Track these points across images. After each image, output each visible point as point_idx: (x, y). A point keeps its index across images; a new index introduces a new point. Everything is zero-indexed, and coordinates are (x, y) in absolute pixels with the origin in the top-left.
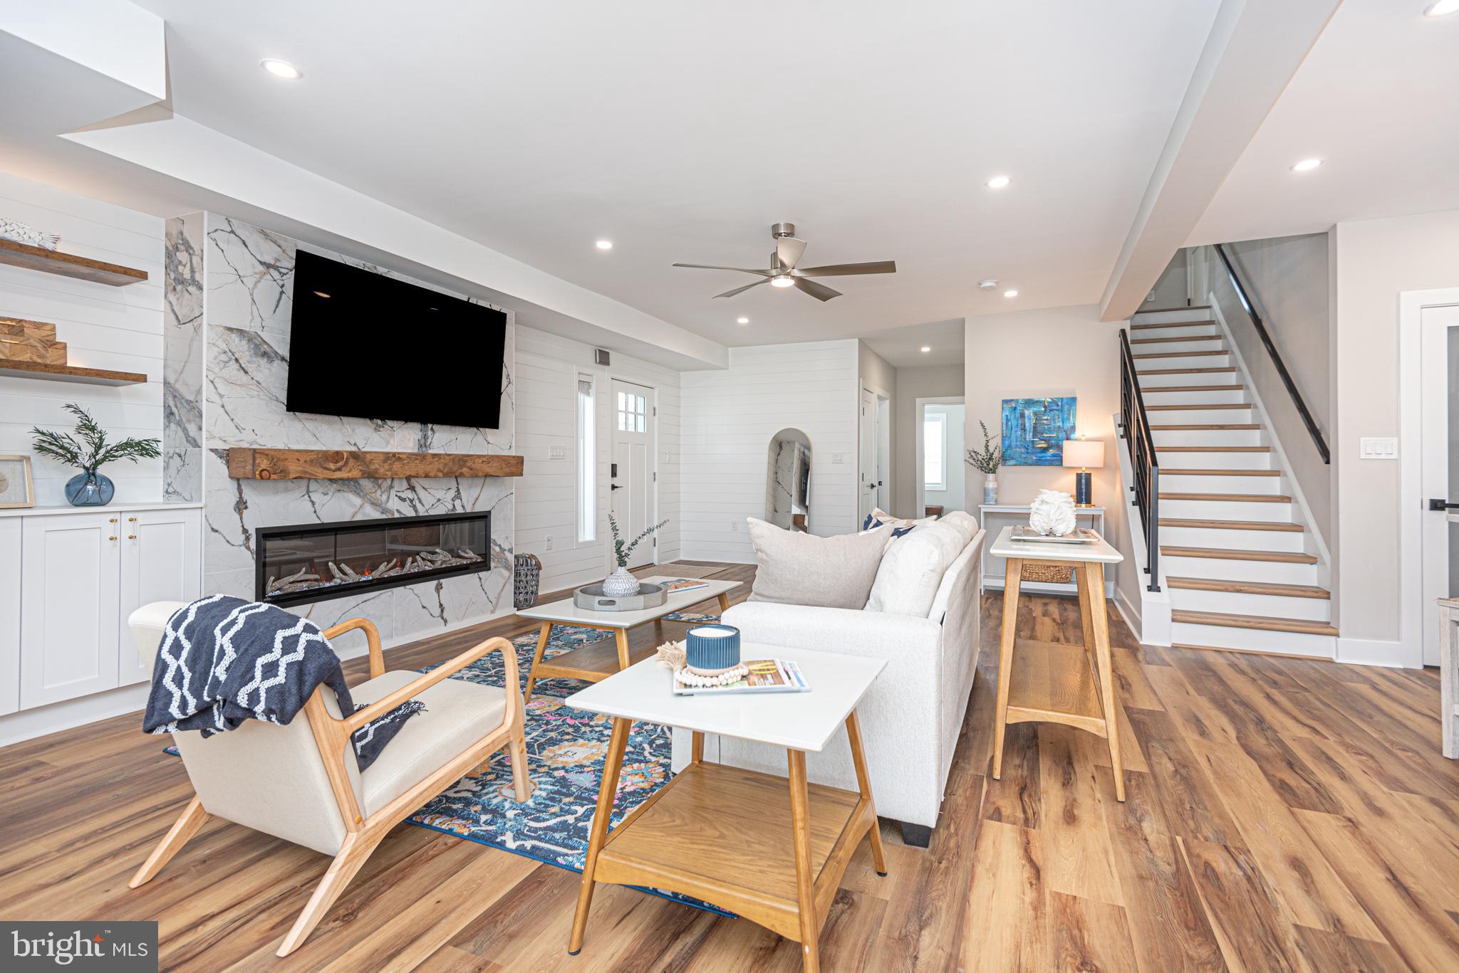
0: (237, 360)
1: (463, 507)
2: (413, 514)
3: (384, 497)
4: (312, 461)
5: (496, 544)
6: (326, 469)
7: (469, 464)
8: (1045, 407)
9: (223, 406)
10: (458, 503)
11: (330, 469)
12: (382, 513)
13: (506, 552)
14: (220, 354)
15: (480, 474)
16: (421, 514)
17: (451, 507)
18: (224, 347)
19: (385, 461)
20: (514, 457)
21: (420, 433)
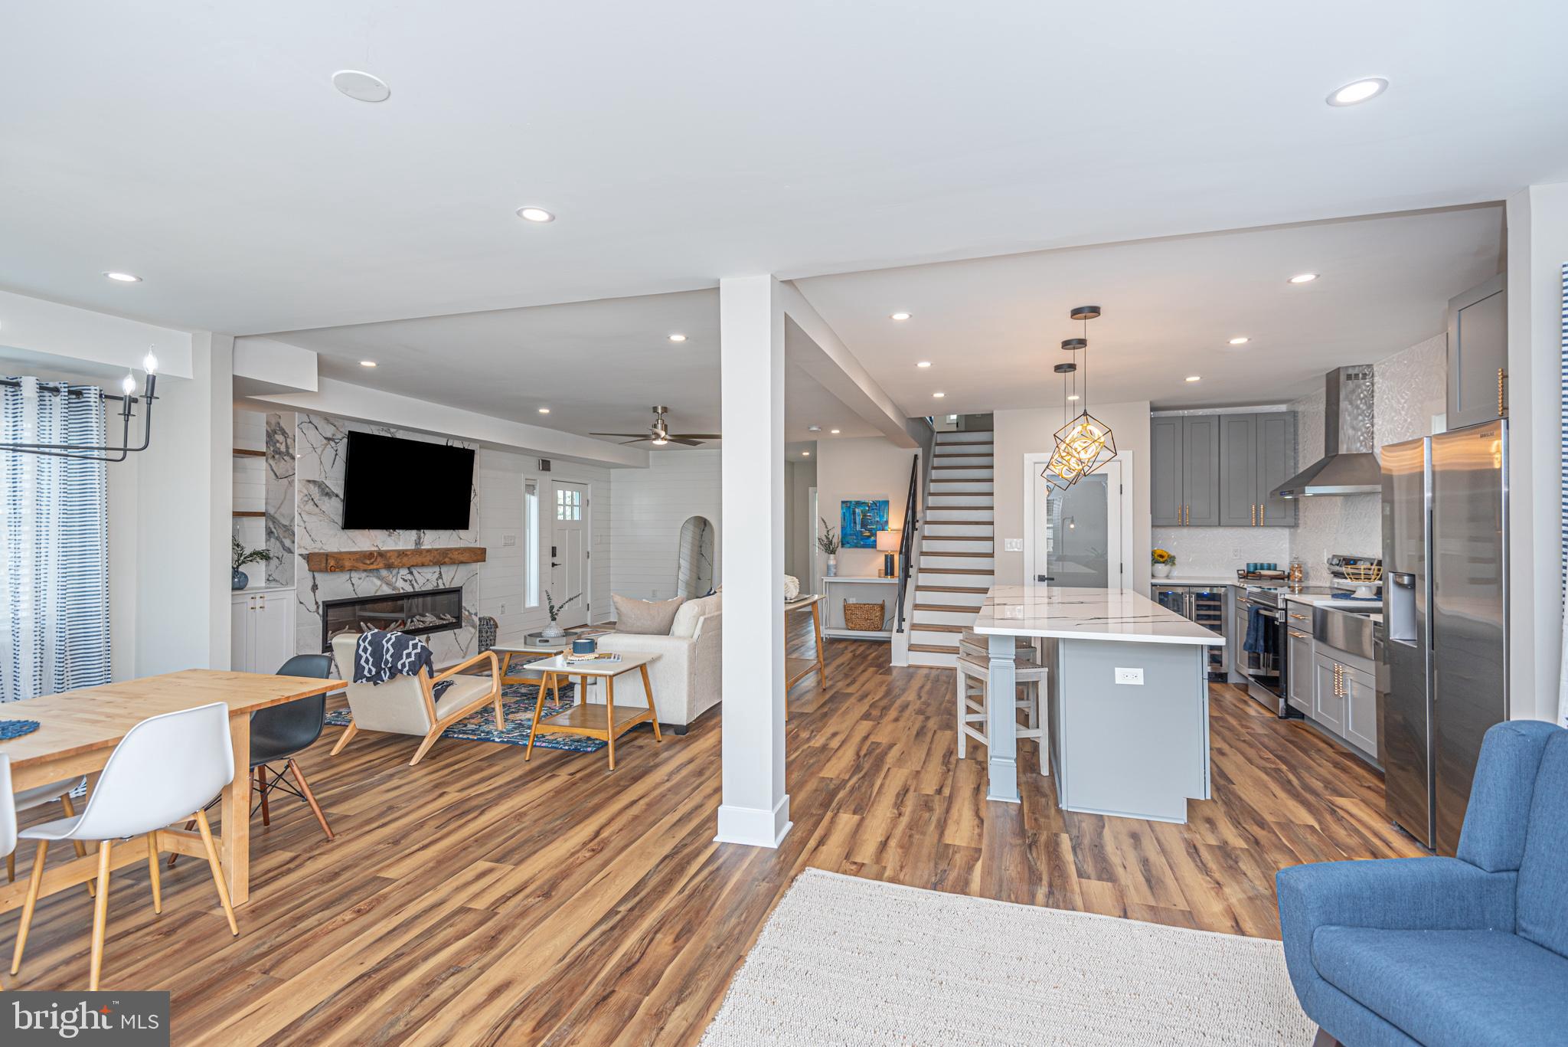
0: (312, 499)
1: (444, 584)
2: (412, 590)
3: (394, 580)
4: (357, 559)
6: (363, 563)
7: (450, 555)
8: (869, 507)
9: (305, 528)
10: (440, 581)
11: (367, 564)
12: (393, 590)
13: (473, 616)
14: (304, 497)
15: (457, 562)
16: (417, 590)
17: (435, 585)
18: (306, 492)
19: (398, 557)
20: (480, 548)
21: (416, 535)
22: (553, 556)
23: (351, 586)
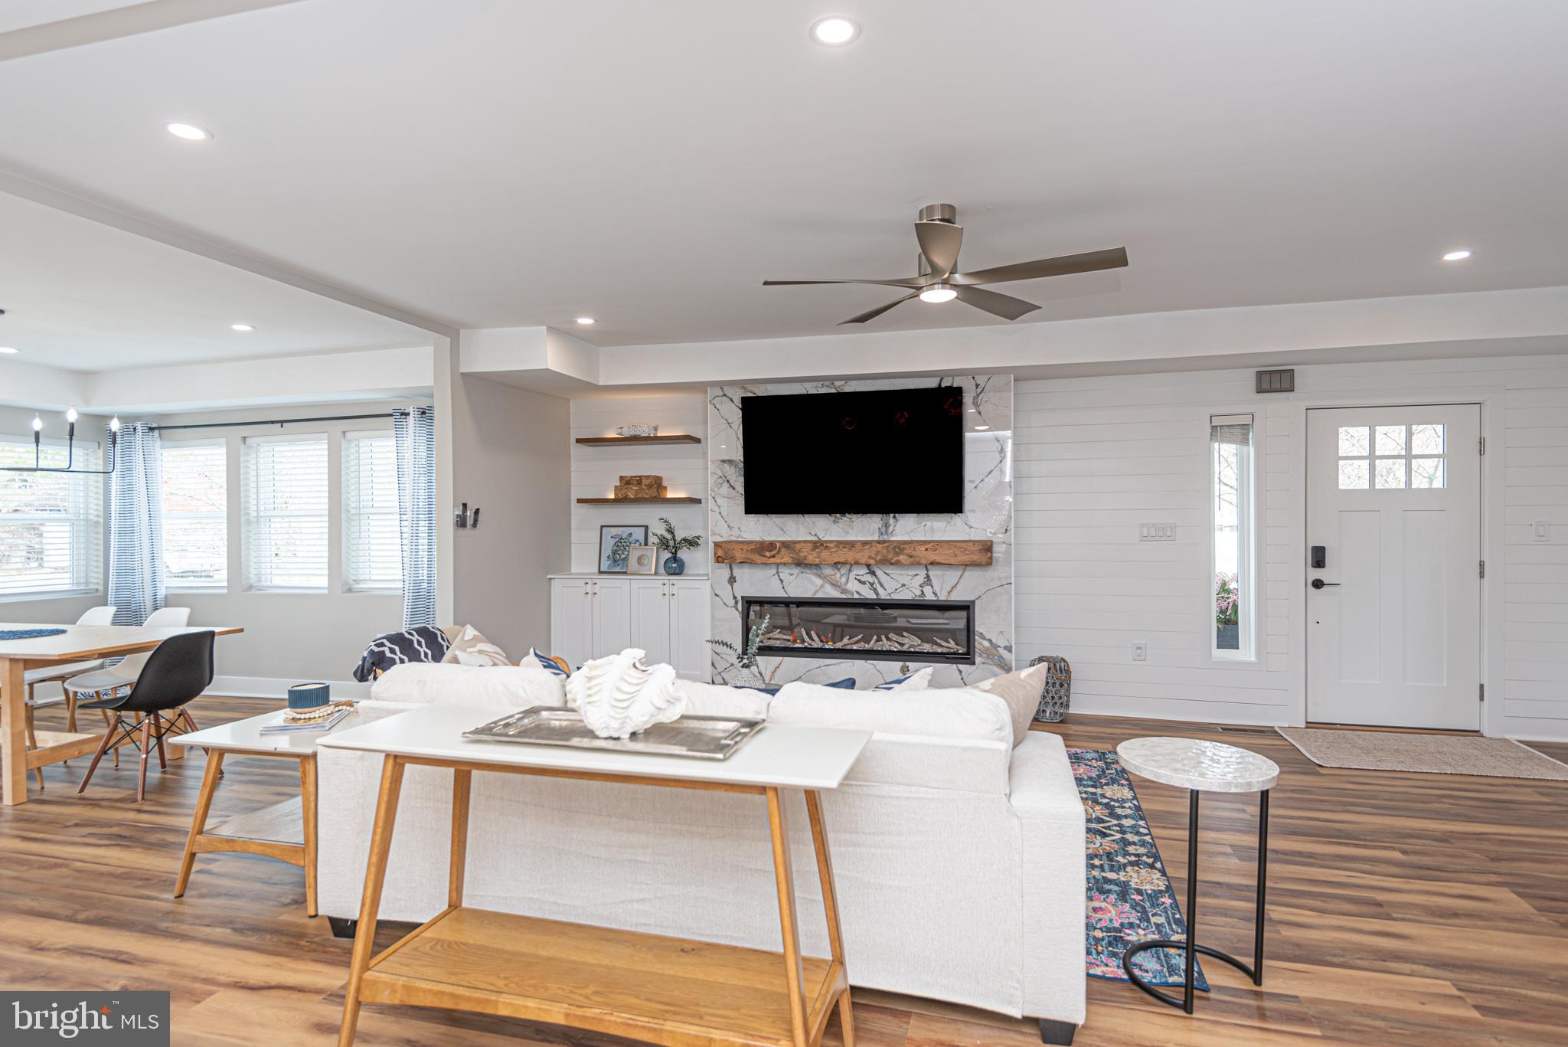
0: (728, 481)
1: (935, 594)
2: (875, 597)
3: (843, 579)
4: (752, 550)
5: (984, 638)
6: (763, 556)
7: (909, 551)
9: (720, 513)
10: (927, 590)
11: (766, 556)
12: (842, 593)
13: (999, 649)
14: (718, 478)
16: (882, 597)
17: (918, 593)
18: (719, 473)
19: (813, 550)
20: (975, 542)
21: (881, 522)
22: (1313, 566)
23: (779, 582)
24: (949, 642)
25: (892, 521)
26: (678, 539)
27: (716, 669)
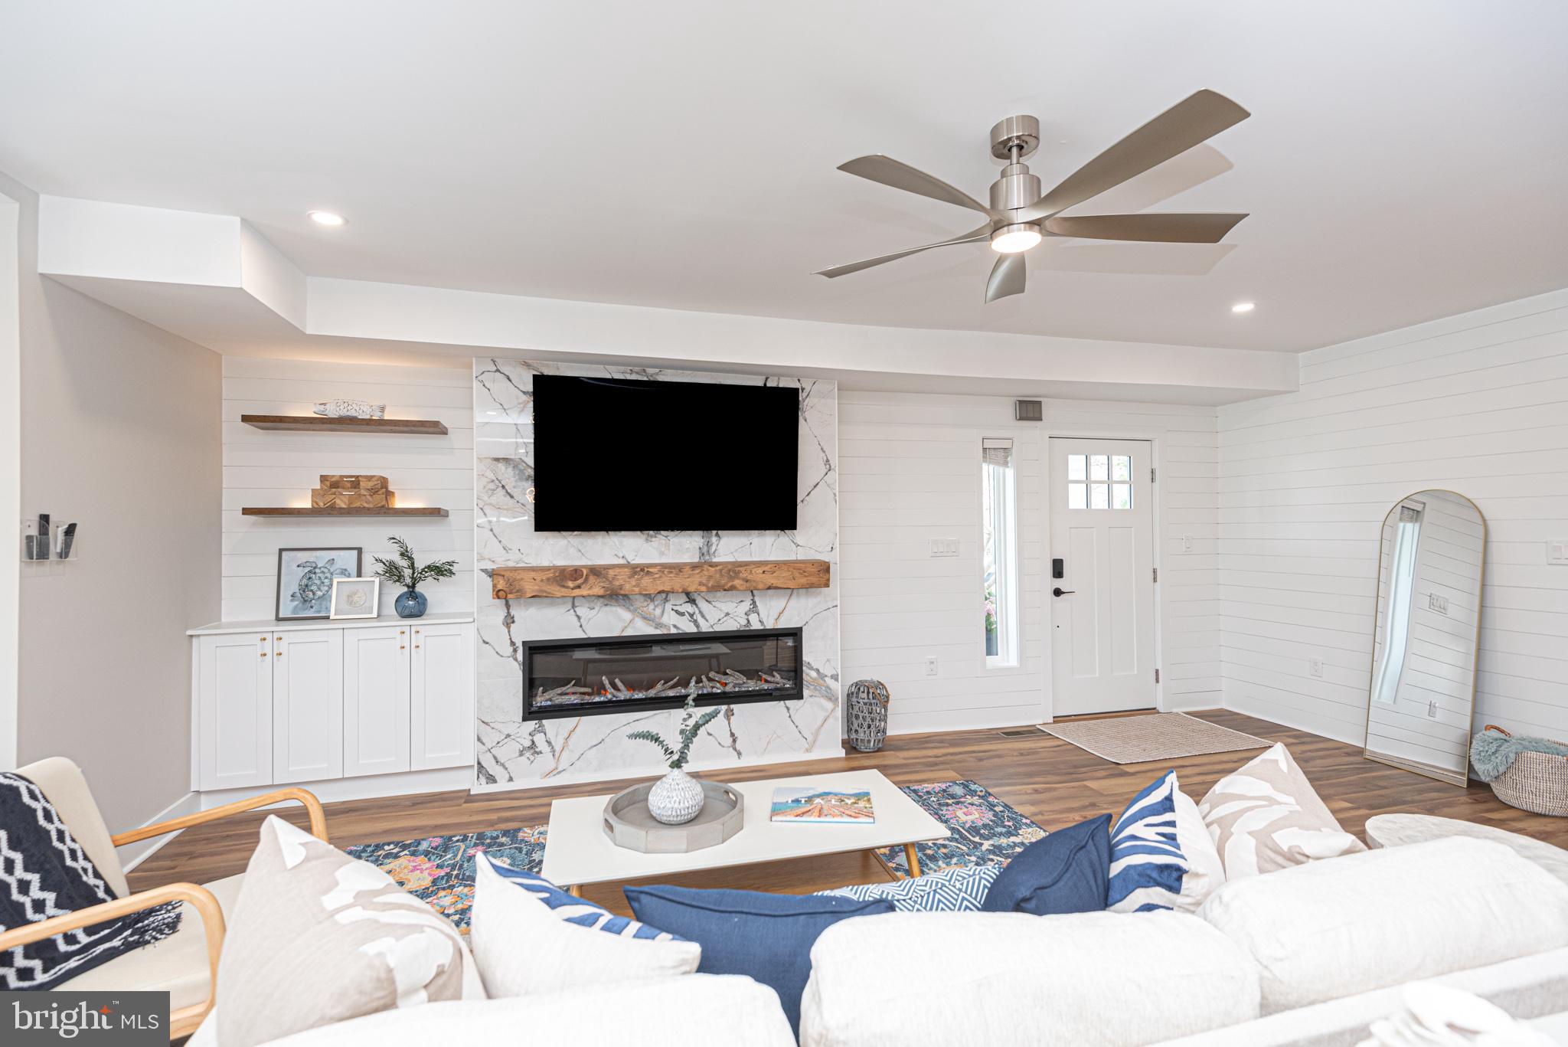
0: (503, 487)
1: (761, 622)
2: (695, 630)
3: (658, 611)
4: (548, 579)
5: (811, 668)
6: (564, 586)
7: (744, 575)
9: (491, 530)
11: (568, 587)
12: (656, 628)
13: (826, 679)
14: (488, 483)
16: (704, 630)
17: (744, 622)
18: (492, 476)
19: (631, 576)
20: (813, 563)
21: (702, 540)
22: (1055, 576)
23: (576, 618)
24: (774, 676)
25: (714, 539)
26: (420, 565)
27: (484, 744)
